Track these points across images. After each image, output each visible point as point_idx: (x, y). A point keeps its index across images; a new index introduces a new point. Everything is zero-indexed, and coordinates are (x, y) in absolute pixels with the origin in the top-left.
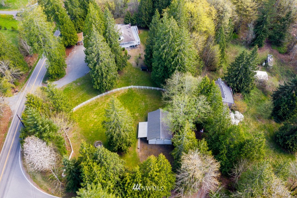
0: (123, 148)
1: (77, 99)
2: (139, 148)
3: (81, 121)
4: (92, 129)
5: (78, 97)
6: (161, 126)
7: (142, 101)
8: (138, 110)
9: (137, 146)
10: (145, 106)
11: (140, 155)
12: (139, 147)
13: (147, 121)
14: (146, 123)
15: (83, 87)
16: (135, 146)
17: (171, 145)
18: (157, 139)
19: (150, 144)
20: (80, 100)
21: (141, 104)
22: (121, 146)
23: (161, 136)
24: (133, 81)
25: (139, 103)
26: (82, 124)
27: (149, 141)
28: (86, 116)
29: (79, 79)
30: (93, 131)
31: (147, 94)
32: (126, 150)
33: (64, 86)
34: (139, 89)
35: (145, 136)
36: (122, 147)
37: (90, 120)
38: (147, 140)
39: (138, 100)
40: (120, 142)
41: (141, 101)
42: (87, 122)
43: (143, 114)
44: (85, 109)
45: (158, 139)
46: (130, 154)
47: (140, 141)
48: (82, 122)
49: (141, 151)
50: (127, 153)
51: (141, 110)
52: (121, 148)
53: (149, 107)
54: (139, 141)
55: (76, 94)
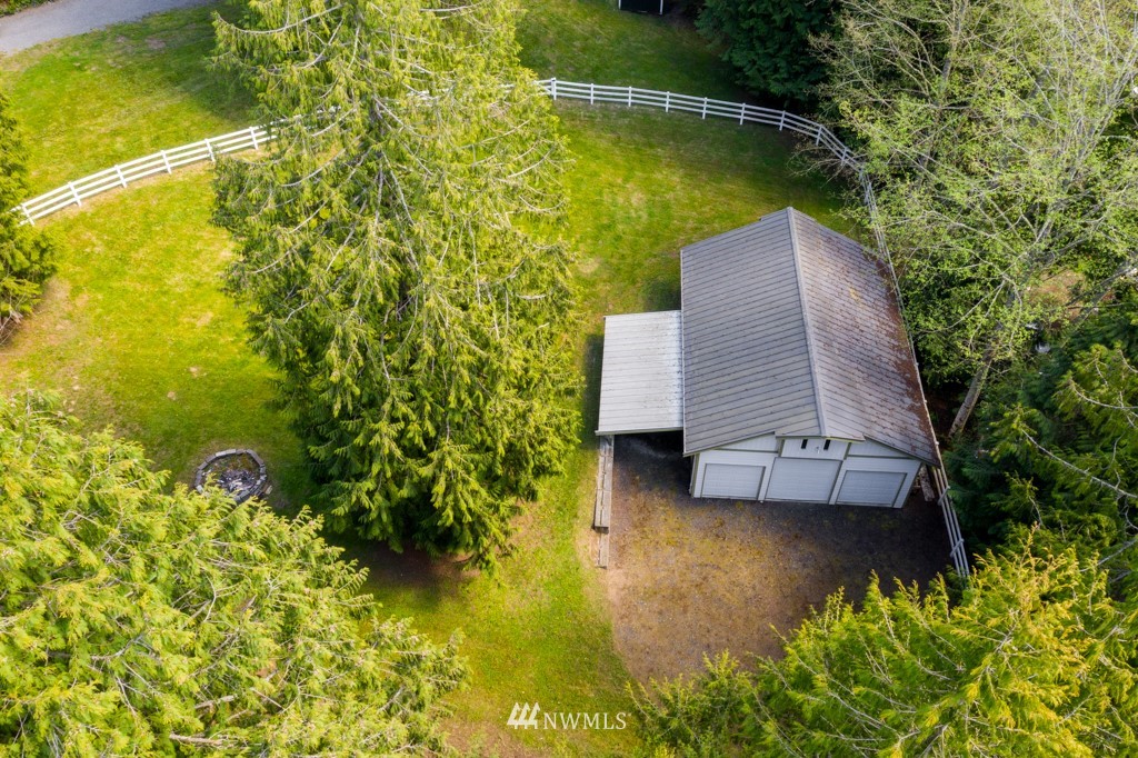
0: (439, 488)
1: (115, 133)
2: (601, 530)
3: (115, 284)
4: (200, 347)
5: (126, 123)
6: (811, 331)
7: (626, 180)
8: (596, 238)
9: (585, 512)
10: (651, 215)
11: (613, 595)
12: (605, 519)
13: (677, 306)
14: (670, 320)
15: (186, 64)
16: (567, 508)
17: (892, 511)
18: (782, 440)
19: (703, 501)
20: (145, 139)
21: (620, 200)
22: (426, 471)
23: (824, 414)
24: (560, 59)
25: (600, 193)
26: (123, 304)
27: (704, 459)
28: (168, 251)
29: (169, 15)
30: (207, 363)
31: (660, 145)
32: (478, 527)
33: (38, 47)
34: (605, 104)
35: (665, 417)
36: (434, 480)
37: (198, 285)
38: (686, 452)
39: (595, 174)
40: (403, 409)
41: (619, 181)
42: (165, 293)
43: (633, 267)
44: (172, 200)
45: (791, 448)
46: (518, 577)
47: (610, 465)
48: (125, 291)
49: (621, 550)
50: (491, 556)
51: (618, 238)
52: (424, 490)
53: (684, 219)
54: (605, 459)
55: (121, 101)
